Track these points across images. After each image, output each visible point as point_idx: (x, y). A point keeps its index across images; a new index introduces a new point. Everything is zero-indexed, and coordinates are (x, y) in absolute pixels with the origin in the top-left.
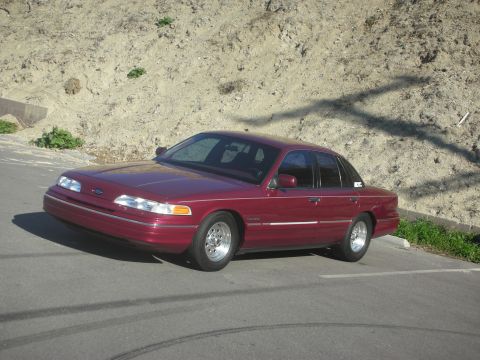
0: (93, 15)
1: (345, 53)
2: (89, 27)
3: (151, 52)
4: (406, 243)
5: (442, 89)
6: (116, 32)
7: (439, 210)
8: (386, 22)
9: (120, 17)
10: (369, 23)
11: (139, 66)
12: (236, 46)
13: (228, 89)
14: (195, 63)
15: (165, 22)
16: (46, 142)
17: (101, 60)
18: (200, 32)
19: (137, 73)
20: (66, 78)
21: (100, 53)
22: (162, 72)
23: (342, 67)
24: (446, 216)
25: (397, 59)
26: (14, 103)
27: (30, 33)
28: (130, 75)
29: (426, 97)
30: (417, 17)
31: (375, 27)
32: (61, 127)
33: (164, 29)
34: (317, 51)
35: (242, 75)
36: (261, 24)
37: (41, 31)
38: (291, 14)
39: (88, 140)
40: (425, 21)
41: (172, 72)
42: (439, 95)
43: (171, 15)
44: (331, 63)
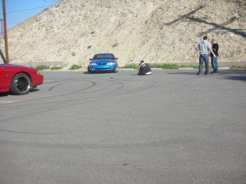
0: (72, 35)
1: (142, 31)
2: (72, 38)
3: (92, 41)
4: (161, 69)
5: (165, 35)
6: (81, 38)
7: (167, 61)
8: (150, 21)
9: (80, 34)
10: (146, 22)
11: (90, 45)
12: (113, 35)
13: (114, 46)
14: (104, 41)
15: (93, 33)
16: (73, 68)
17: (79, 46)
18: (103, 33)
19: (89, 47)
20: (71, 52)
21: (78, 44)
22: (96, 45)
23: (141, 35)
24: (169, 62)
25: (154, 30)
26: (59, 62)
27: (57, 43)
28: (88, 48)
29: (162, 38)
30: (157, 19)
31: (148, 23)
32: (75, 64)
33: (93, 34)
34: (134, 32)
35: (117, 42)
36: (119, 28)
37: (59, 42)
38: (126, 24)
39: (82, 66)
40: (159, 19)
41: (99, 45)
42: (165, 37)
43: (94, 30)
44: (138, 34)
